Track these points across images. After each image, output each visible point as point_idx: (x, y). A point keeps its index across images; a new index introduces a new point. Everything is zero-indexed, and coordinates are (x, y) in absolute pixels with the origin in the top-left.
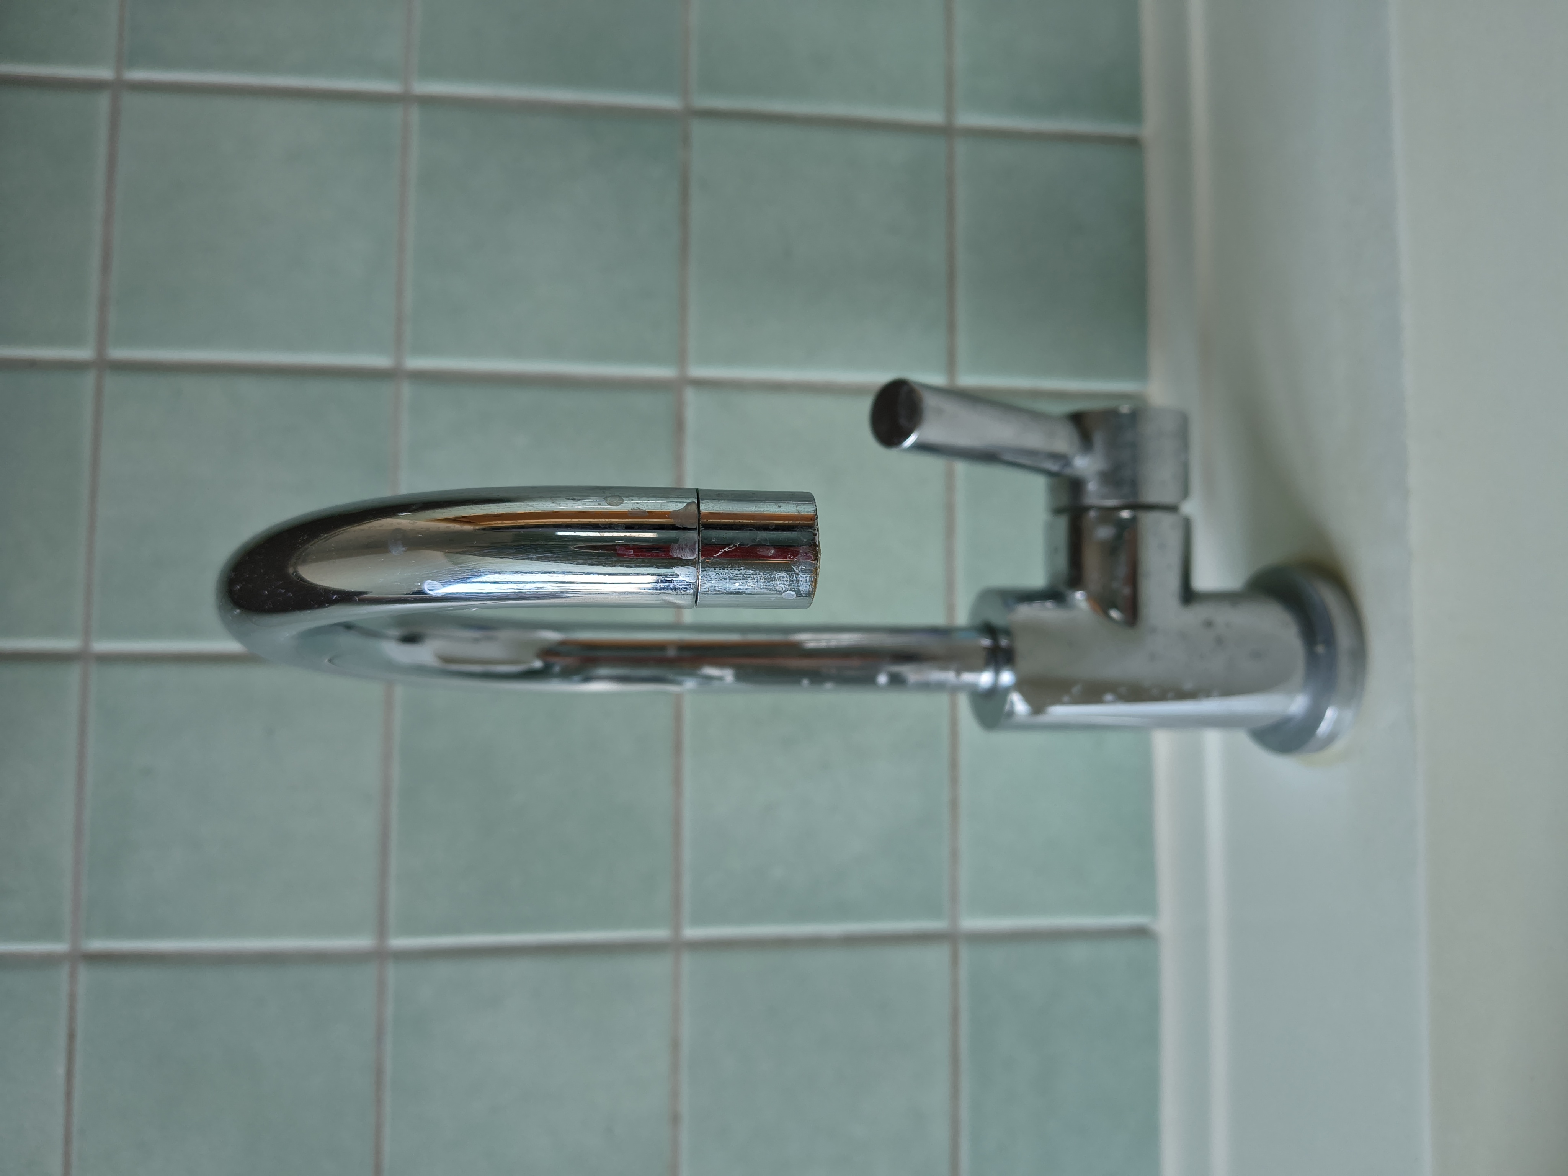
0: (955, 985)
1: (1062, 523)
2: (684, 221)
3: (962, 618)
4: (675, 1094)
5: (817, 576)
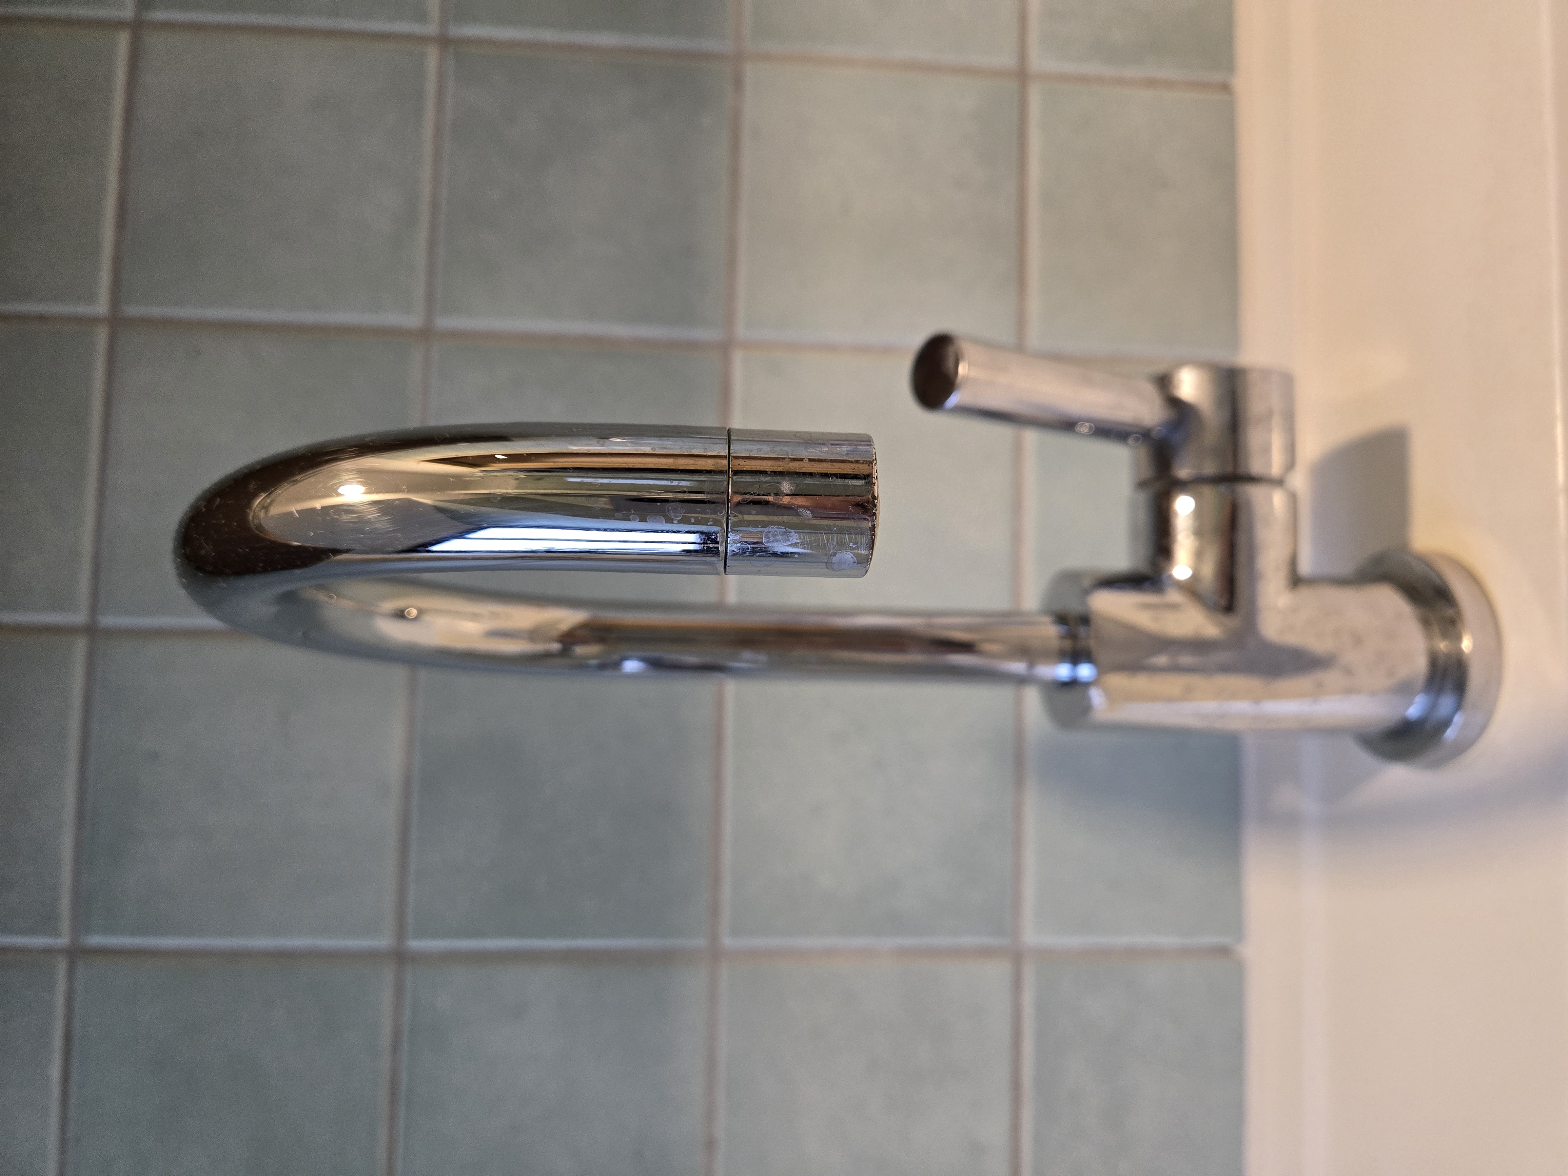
3: (1033, 603)
5: (875, 537)
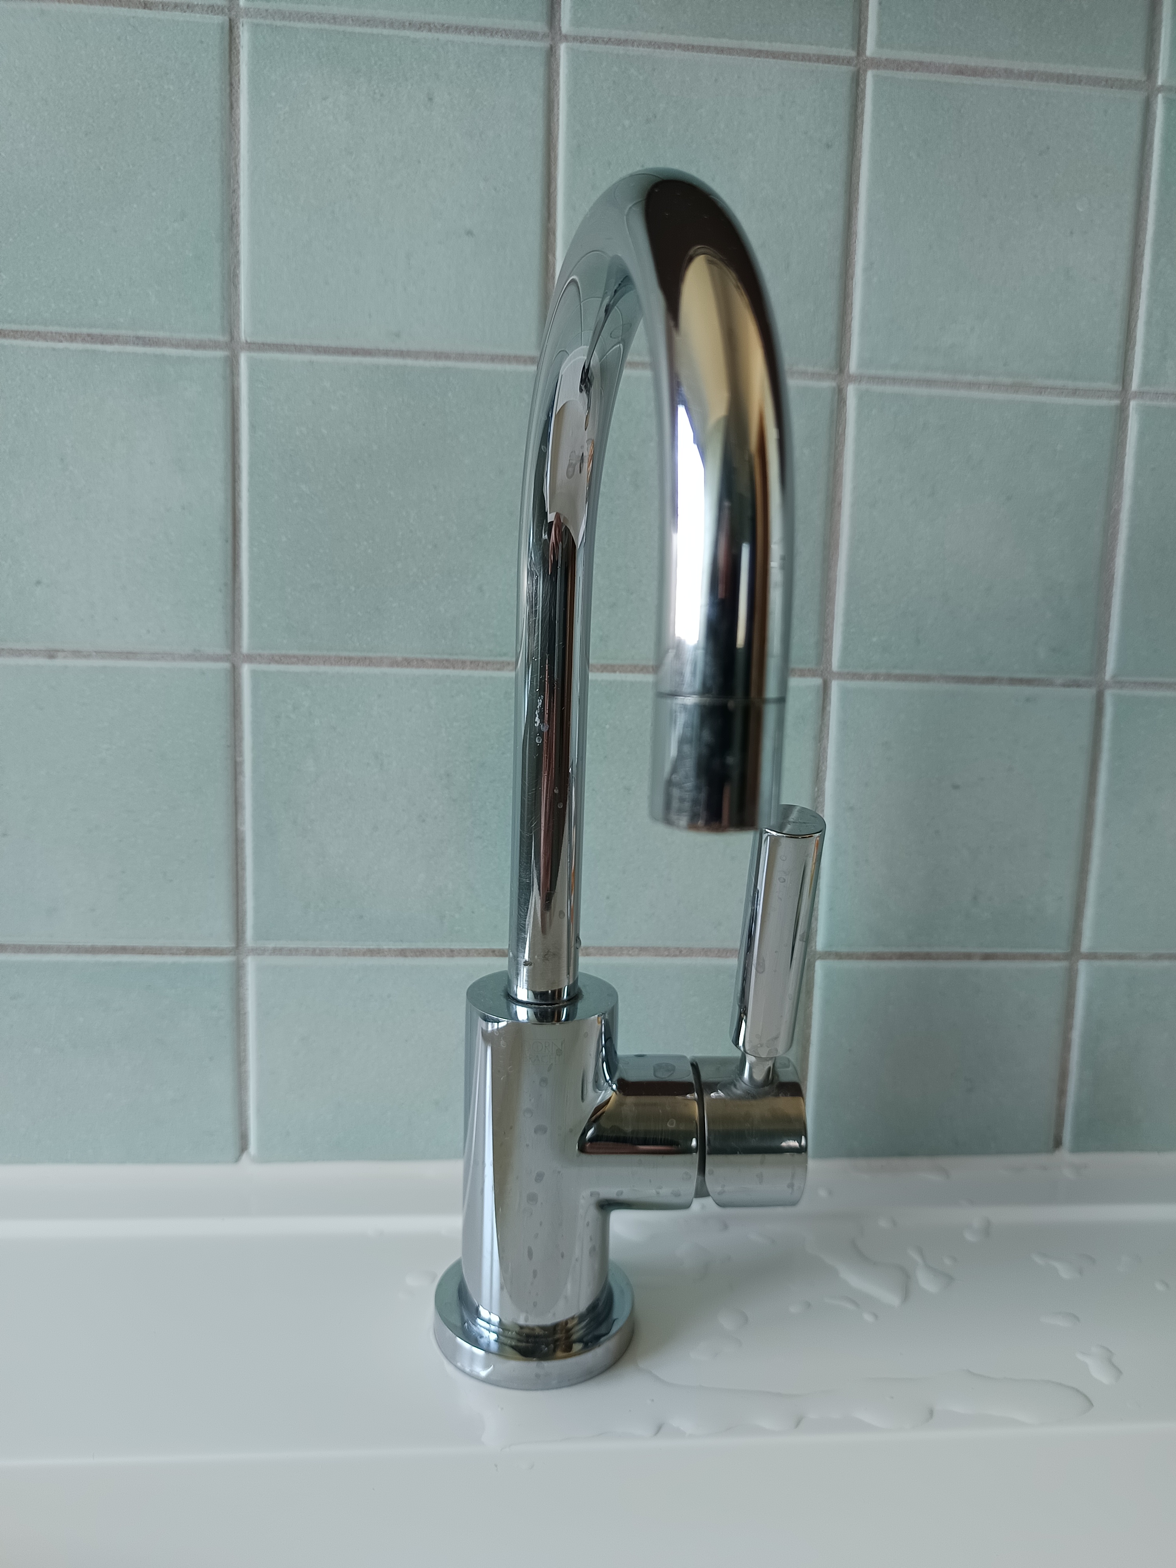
0: (189, 951)
1: (686, 1075)
2: (990, 680)
4: (77, 654)
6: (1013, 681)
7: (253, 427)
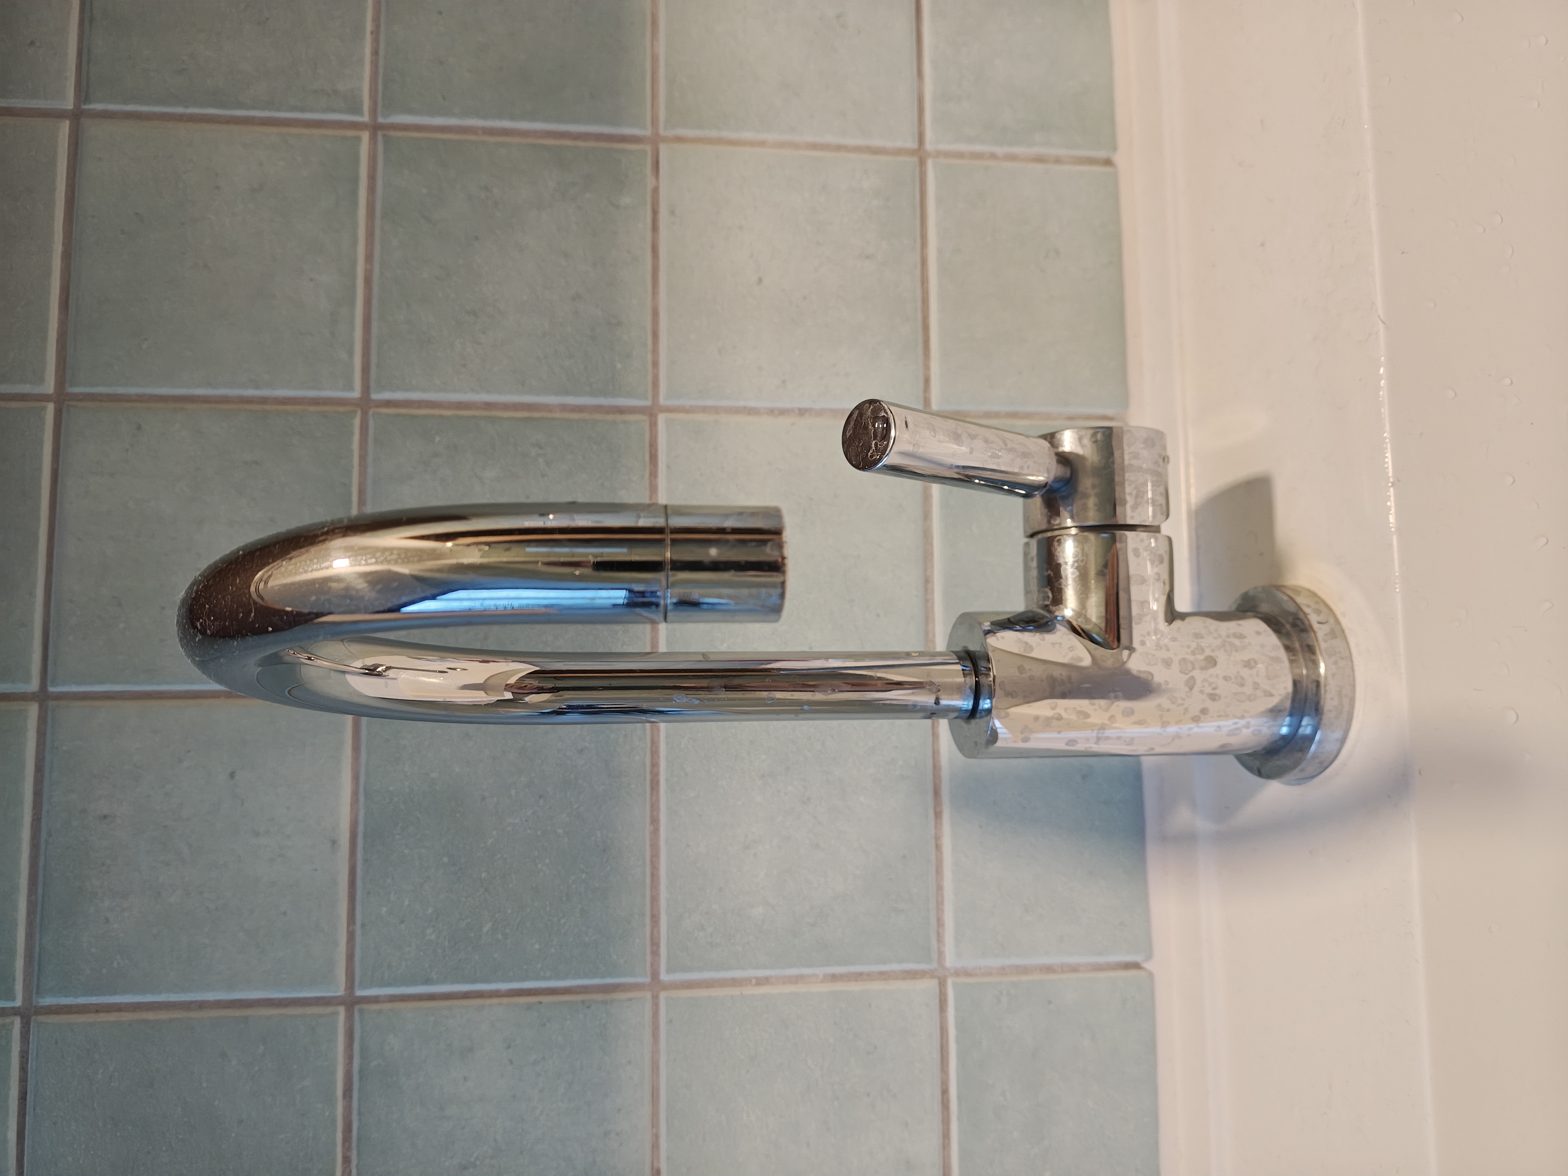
0: (943, 1028)
2: (654, 247)
3: (940, 645)
4: (655, 1146)
6: (655, 228)
7: (427, 981)
